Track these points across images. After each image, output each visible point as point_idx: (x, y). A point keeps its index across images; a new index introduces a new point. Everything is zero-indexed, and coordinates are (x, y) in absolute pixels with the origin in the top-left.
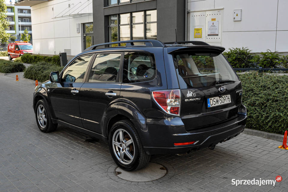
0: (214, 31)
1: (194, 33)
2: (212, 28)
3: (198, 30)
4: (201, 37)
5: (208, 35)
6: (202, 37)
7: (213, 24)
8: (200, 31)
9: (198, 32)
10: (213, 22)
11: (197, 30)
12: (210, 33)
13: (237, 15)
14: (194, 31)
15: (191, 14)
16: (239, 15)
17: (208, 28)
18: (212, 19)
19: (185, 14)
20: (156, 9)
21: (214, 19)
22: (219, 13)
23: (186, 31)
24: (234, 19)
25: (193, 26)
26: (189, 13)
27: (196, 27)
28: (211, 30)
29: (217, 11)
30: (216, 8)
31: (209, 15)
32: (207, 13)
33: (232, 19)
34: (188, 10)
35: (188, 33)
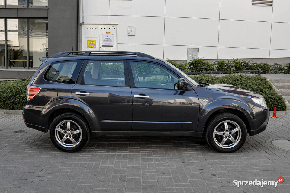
0: (110, 43)
1: (87, 44)
2: (107, 40)
3: (91, 41)
4: (94, 47)
5: (103, 46)
6: (96, 48)
7: (108, 36)
8: (94, 42)
9: (92, 43)
10: (107, 35)
11: (90, 41)
12: (105, 44)
13: (131, 31)
14: (87, 42)
15: (84, 27)
16: (133, 31)
17: (102, 40)
18: (107, 33)
19: (78, 26)
20: (47, 18)
21: (108, 33)
22: (113, 28)
23: (79, 41)
24: (129, 34)
25: (86, 38)
26: (81, 25)
27: (89, 39)
28: (106, 42)
29: (112, 26)
30: (110, 23)
31: (103, 28)
32: (102, 26)
33: (127, 34)
34: (81, 23)
35: (80, 44)
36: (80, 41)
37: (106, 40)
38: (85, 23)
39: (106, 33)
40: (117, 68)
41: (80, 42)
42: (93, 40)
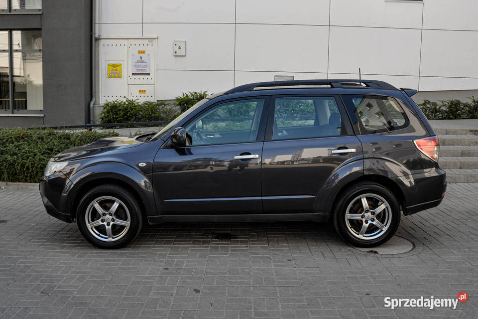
0: (143, 69)
1: (107, 71)
2: (140, 64)
3: (114, 66)
4: (120, 77)
5: (133, 74)
6: (123, 77)
7: (141, 58)
8: (118, 68)
9: (115, 69)
10: (140, 55)
11: (112, 66)
12: (136, 71)
13: (180, 48)
14: (107, 68)
15: (102, 42)
16: (183, 48)
17: (132, 64)
18: (139, 52)
19: (91, 41)
20: (40, 29)
21: (142, 52)
22: (150, 44)
23: (93, 66)
24: (175, 53)
25: (106, 61)
26: (97, 39)
27: (110, 62)
28: (137, 67)
29: (147, 40)
30: (145, 36)
31: (133, 45)
32: (131, 41)
33: (172, 53)
34: (97, 36)
35: (97, 71)
36: (95, 66)
37: (138, 64)
38: (103, 36)
39: (137, 52)
40: (151, 110)
41: (95, 68)
42: (116, 64)
